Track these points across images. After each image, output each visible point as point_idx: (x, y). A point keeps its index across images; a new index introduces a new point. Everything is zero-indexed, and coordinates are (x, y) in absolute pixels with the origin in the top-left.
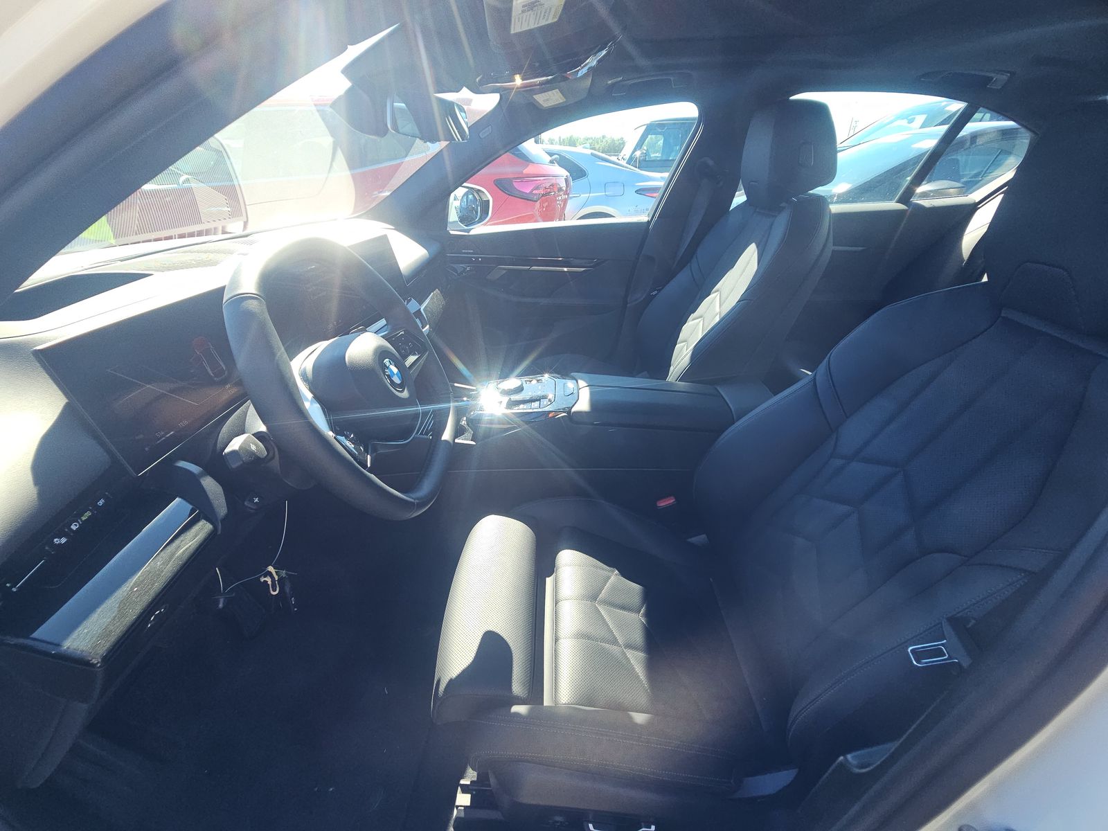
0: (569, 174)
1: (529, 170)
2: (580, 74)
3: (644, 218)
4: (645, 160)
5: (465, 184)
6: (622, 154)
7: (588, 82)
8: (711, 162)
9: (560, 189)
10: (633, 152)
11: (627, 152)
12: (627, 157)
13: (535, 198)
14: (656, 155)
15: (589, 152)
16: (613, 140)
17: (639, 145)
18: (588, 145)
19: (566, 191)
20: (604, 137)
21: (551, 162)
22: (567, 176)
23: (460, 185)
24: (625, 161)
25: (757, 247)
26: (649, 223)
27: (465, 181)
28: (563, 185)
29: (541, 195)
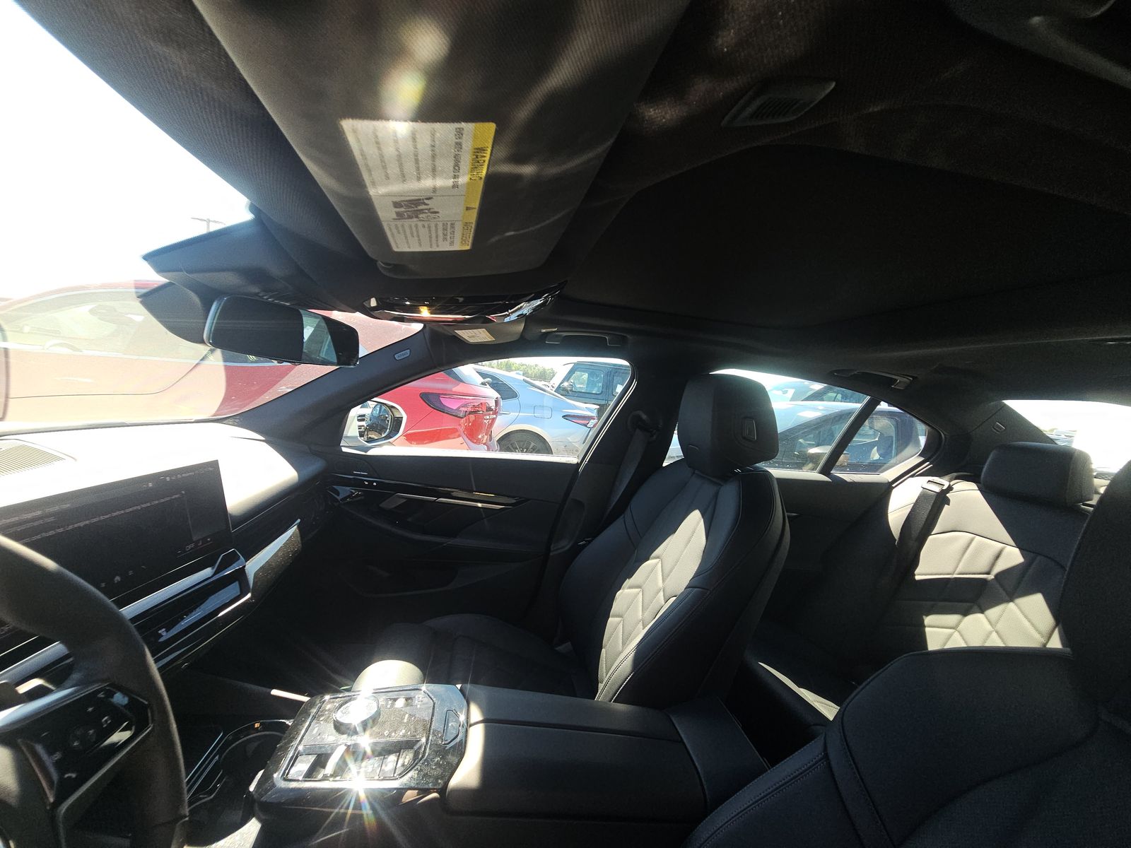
0: (499, 396)
1: (459, 388)
2: (507, 320)
3: (574, 460)
4: (571, 391)
5: (375, 399)
6: (552, 382)
7: (521, 327)
8: (644, 417)
9: (489, 409)
10: (562, 383)
11: (556, 381)
12: (556, 386)
13: (461, 415)
14: (581, 386)
15: (522, 378)
16: (544, 369)
17: (567, 378)
18: (521, 373)
19: (496, 410)
20: (536, 365)
21: (483, 384)
22: (497, 398)
23: (370, 399)
24: (554, 389)
25: (703, 515)
26: (578, 465)
27: (376, 396)
28: (492, 404)
29: (467, 413)
